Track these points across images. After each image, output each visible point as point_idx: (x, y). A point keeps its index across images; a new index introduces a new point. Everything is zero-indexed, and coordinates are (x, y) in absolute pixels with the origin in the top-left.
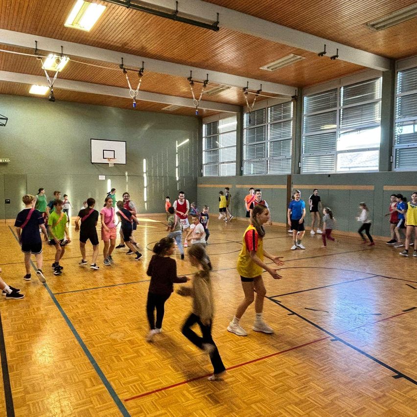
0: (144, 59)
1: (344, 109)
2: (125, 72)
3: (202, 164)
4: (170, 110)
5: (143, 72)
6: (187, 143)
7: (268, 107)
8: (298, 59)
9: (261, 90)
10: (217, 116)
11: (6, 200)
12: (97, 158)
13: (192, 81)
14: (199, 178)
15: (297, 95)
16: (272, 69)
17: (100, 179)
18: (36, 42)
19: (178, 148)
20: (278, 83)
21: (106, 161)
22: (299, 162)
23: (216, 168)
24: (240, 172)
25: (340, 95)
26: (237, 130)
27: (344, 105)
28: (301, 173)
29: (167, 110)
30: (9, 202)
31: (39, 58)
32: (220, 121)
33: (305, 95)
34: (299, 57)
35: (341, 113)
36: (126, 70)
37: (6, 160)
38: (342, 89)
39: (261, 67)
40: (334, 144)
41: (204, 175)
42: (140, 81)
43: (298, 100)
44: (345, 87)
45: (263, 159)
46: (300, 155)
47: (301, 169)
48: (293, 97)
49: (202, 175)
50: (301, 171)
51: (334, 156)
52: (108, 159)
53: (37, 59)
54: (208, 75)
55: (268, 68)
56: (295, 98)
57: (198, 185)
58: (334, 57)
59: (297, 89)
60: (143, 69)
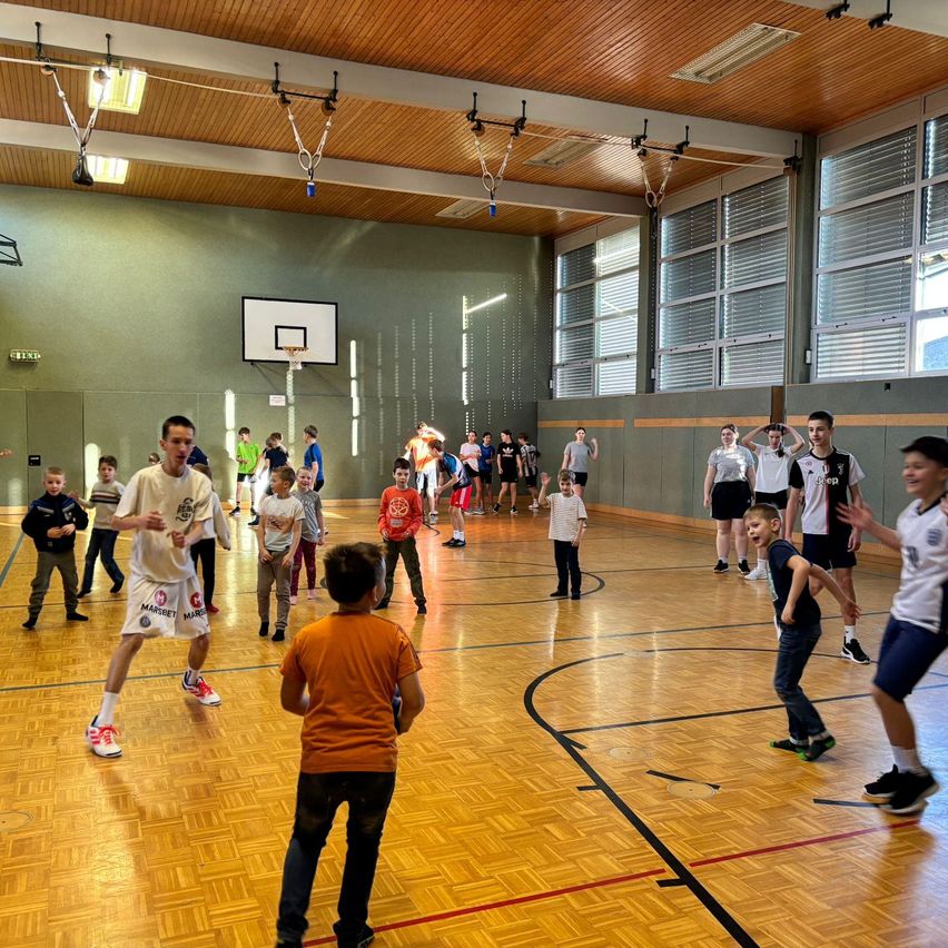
0: (338, 65)
1: (937, 186)
2: (285, 101)
3: (552, 365)
4: (459, 215)
5: (335, 100)
6: (501, 303)
7: (723, 197)
8: (781, 38)
9: (687, 143)
10: (592, 230)
11: (30, 457)
12: (258, 347)
13: (479, 121)
14: (543, 404)
15: (800, 156)
16: (710, 78)
17: (272, 403)
18: (38, 24)
19: (469, 316)
20: (737, 121)
21: (282, 356)
22: (808, 347)
23: (585, 375)
24: (648, 383)
25: (925, 145)
26: (641, 267)
27: (937, 172)
28: (814, 381)
29: (451, 216)
30: (37, 463)
31: (48, 68)
32: (600, 245)
33: (824, 153)
34: (781, 32)
35: (929, 199)
36: (287, 96)
37: (30, 355)
38: (932, 127)
39: (673, 72)
40: (909, 294)
41: (558, 395)
42: (328, 124)
43: (803, 168)
44: (940, 120)
45: (710, 345)
46: (809, 329)
47: (813, 368)
48: (786, 161)
49: (551, 393)
50: (813, 375)
51: (906, 329)
52: (289, 349)
53: (43, 71)
54: (524, 102)
55: (697, 74)
56: (793, 164)
57: (539, 423)
58: (878, 21)
59: (799, 137)
60: (335, 91)
